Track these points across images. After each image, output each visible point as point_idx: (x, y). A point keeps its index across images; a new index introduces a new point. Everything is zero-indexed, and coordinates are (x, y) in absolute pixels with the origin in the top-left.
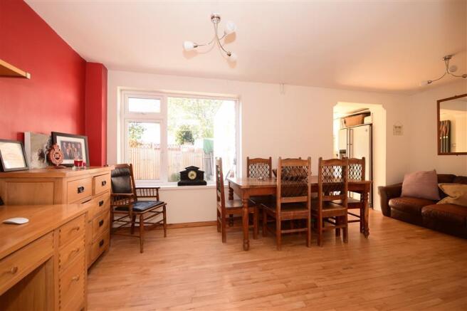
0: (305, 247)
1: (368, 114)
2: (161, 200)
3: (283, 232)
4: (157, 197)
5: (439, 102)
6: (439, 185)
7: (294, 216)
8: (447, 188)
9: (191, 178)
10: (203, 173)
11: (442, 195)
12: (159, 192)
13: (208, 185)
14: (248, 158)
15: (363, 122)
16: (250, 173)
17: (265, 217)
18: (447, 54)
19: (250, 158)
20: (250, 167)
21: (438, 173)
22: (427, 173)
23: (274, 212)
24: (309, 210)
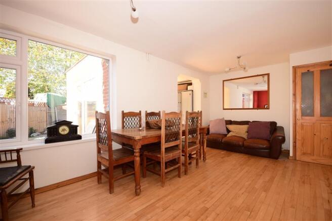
0: (178, 179)
1: (191, 84)
2: (24, 163)
3: (166, 171)
4: (18, 160)
5: (224, 81)
6: (227, 126)
7: (173, 157)
8: (231, 127)
9: (62, 133)
10: (76, 127)
11: (229, 131)
12: (21, 153)
13: (83, 139)
14: (123, 112)
15: (187, 89)
16: (125, 124)
17: (145, 161)
18: (239, 55)
19: (125, 112)
20: (125, 120)
21: (225, 119)
22: (220, 119)
23: (159, 156)
24: (181, 151)
